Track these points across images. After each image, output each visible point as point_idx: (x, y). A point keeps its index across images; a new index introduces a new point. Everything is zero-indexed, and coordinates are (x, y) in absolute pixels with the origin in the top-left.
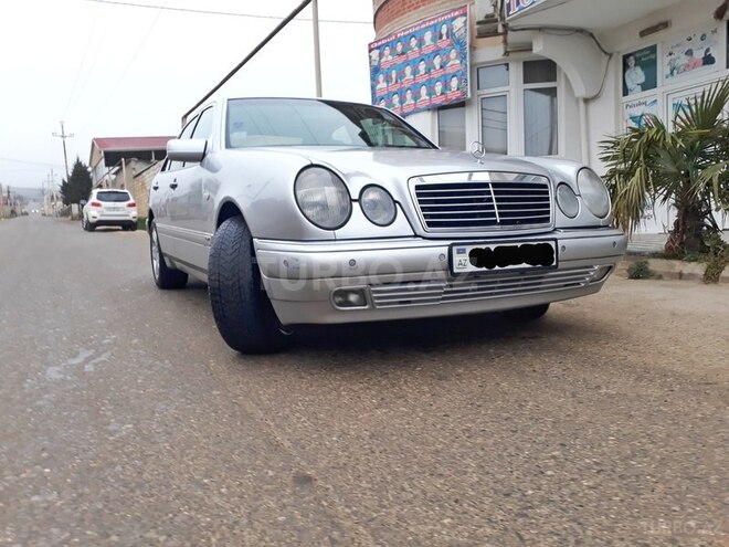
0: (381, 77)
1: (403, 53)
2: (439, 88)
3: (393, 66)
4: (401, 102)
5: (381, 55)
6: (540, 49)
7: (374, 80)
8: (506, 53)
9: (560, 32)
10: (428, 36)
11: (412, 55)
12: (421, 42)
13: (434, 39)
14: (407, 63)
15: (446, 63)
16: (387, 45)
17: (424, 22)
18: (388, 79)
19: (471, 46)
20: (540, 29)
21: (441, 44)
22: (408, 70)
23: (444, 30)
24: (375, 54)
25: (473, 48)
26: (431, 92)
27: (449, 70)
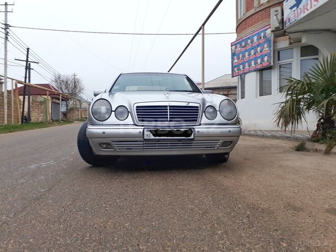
0: (236, 57)
1: (245, 47)
2: (259, 61)
3: (241, 52)
4: (243, 68)
5: (236, 48)
6: (305, 41)
7: (233, 59)
8: (290, 43)
9: (314, 32)
10: (255, 38)
11: (248, 47)
12: (252, 41)
13: (258, 40)
14: (246, 51)
15: (262, 50)
16: (238, 43)
17: (254, 32)
18: (238, 58)
19: (274, 42)
20: (304, 31)
21: (261, 41)
22: (247, 54)
23: (262, 35)
24: (234, 47)
25: (275, 42)
26: (256, 63)
27: (264, 53)
